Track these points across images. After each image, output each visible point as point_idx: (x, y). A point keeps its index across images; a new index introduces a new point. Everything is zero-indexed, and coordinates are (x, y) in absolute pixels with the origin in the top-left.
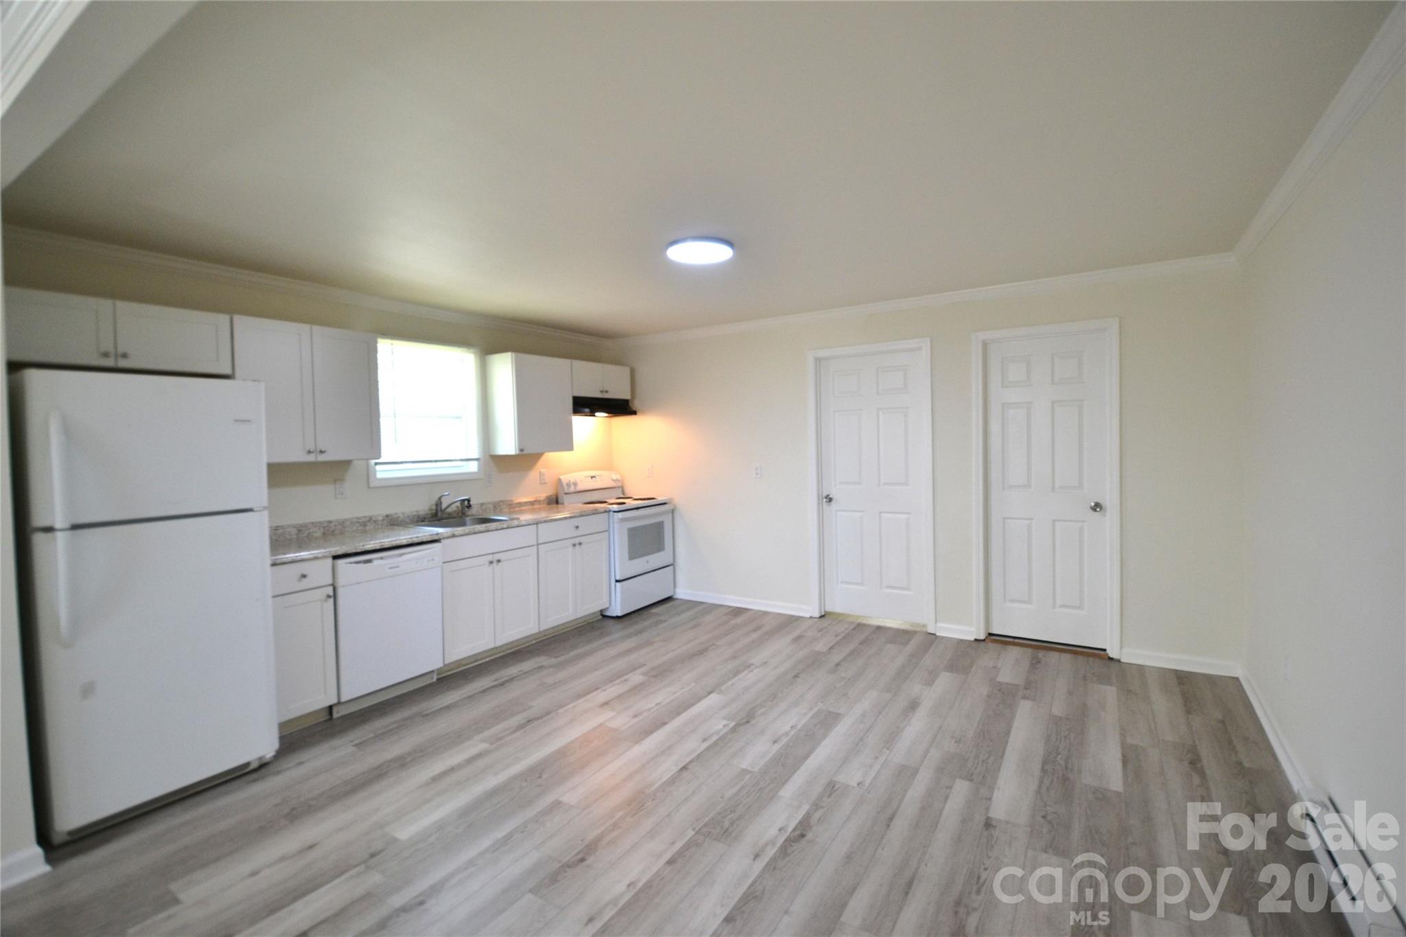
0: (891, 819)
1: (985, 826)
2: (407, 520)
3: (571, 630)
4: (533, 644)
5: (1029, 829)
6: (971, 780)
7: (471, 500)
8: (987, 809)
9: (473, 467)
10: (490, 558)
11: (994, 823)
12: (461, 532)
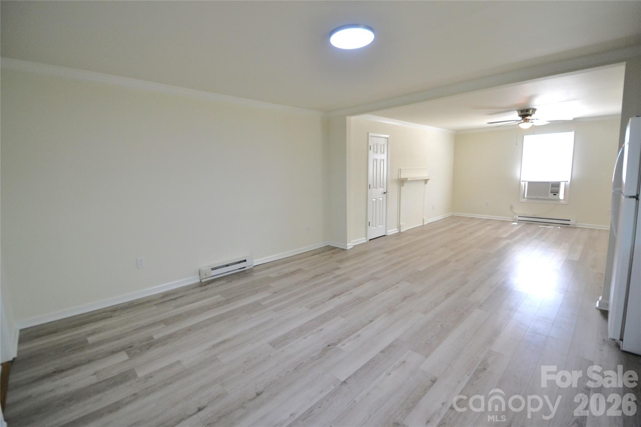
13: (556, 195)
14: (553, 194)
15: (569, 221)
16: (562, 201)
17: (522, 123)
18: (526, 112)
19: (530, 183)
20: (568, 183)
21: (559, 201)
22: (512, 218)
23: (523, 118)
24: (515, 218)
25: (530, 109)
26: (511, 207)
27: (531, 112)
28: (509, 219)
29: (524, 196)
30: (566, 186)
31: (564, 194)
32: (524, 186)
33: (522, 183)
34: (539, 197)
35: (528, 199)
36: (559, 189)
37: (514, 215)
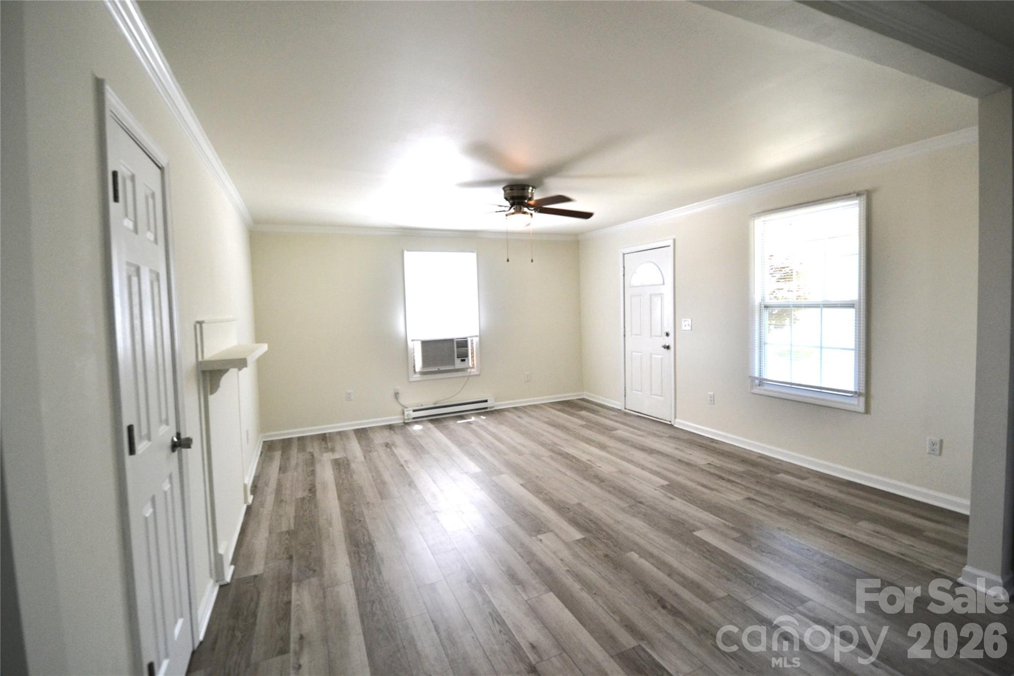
13: (464, 360)
14: (460, 360)
15: (486, 401)
16: (472, 370)
17: (513, 214)
18: (521, 191)
19: (425, 344)
20: (477, 339)
21: (469, 370)
22: (402, 416)
23: (512, 205)
24: (407, 416)
25: (529, 186)
26: (396, 395)
27: (530, 191)
28: (396, 420)
29: (415, 370)
30: (472, 344)
31: (472, 357)
32: (413, 349)
33: (410, 344)
34: (442, 368)
35: (423, 373)
36: (467, 351)
37: (405, 410)
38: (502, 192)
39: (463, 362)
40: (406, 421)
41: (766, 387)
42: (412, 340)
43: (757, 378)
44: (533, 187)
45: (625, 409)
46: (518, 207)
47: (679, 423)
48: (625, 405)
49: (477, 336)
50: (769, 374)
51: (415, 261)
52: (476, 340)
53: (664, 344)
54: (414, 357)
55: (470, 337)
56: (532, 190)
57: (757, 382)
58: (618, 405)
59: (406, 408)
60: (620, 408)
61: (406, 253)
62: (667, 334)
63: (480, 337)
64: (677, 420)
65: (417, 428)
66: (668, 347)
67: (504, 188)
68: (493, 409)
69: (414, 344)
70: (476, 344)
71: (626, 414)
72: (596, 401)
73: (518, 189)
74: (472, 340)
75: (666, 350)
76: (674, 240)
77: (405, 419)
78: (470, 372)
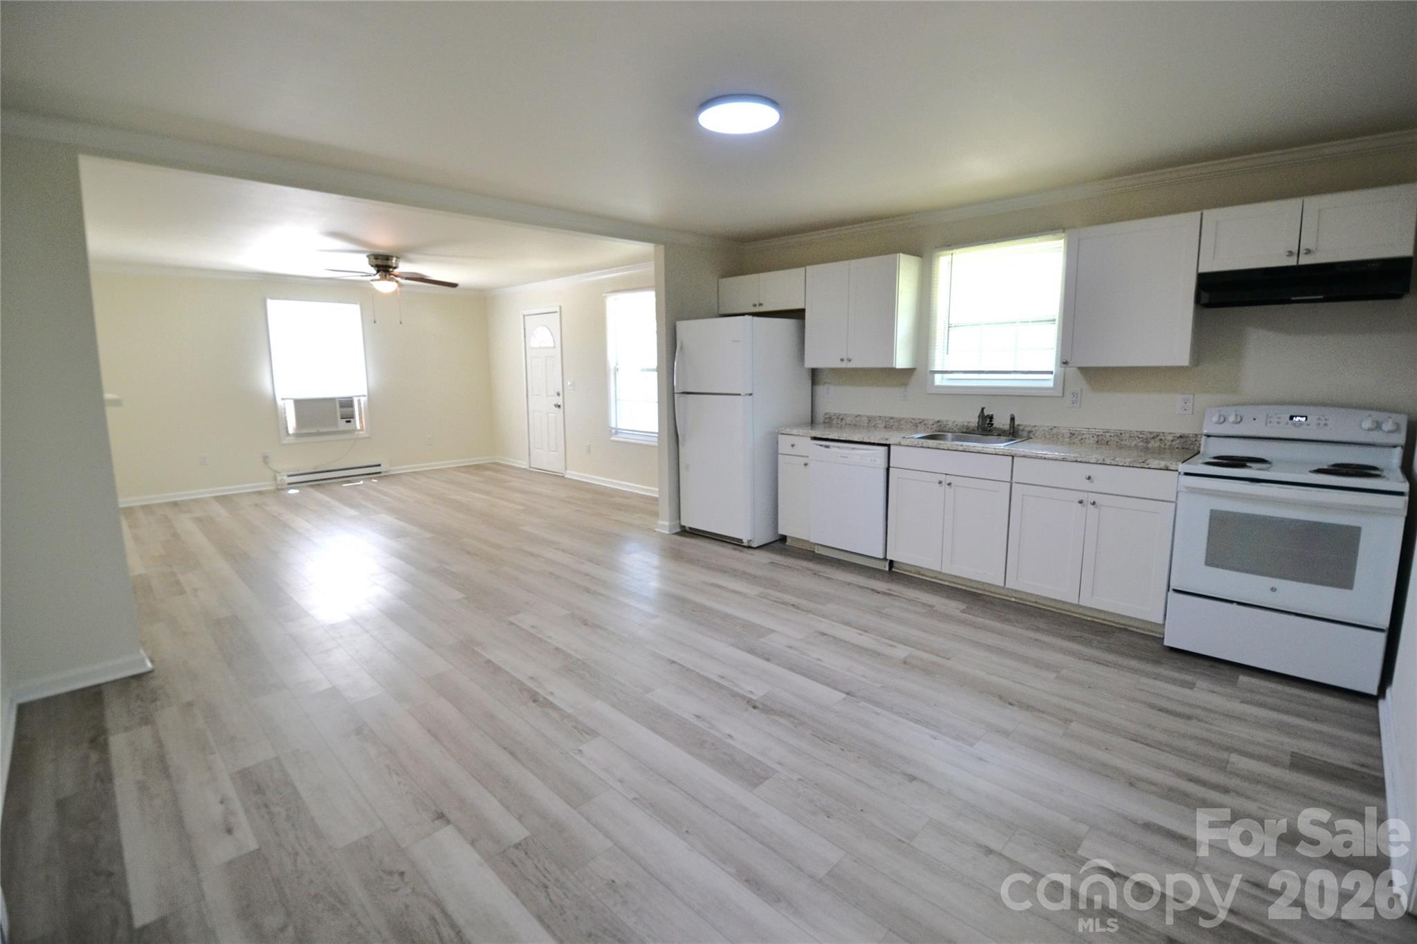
0: (512, 754)
1: (442, 814)
2: (956, 429)
3: (1116, 627)
4: (1011, 601)
5: (403, 846)
6: (517, 846)
7: (994, 417)
8: (460, 830)
9: (1048, 382)
10: (942, 478)
11: (437, 823)
12: (934, 446)
13: (349, 421)
14: (345, 422)
15: (379, 465)
16: (360, 433)
17: (378, 280)
18: (385, 261)
19: (299, 403)
20: (366, 398)
21: (357, 433)
22: (274, 482)
23: (378, 271)
24: (280, 481)
25: (392, 257)
26: (265, 459)
27: (394, 261)
28: (268, 486)
29: (287, 432)
30: (359, 404)
31: (361, 418)
32: (285, 409)
33: (280, 403)
34: (322, 430)
35: (297, 435)
36: (353, 412)
37: (278, 475)
38: (367, 259)
39: (348, 424)
40: (279, 487)
41: (619, 435)
42: (283, 399)
43: (614, 428)
44: (397, 258)
45: (530, 467)
46: (384, 274)
47: (571, 474)
48: (530, 463)
49: (364, 396)
50: (623, 424)
51: (279, 311)
52: (363, 400)
53: (556, 403)
54: (286, 417)
55: (357, 396)
56: (396, 261)
57: (613, 431)
58: (524, 465)
59: (279, 473)
60: (525, 467)
61: (270, 303)
62: (558, 394)
63: (369, 399)
64: (568, 471)
65: (292, 491)
66: (559, 406)
67: (368, 256)
68: (387, 474)
69: (284, 403)
70: (365, 404)
71: (531, 472)
72: (503, 462)
73: (382, 259)
74: (359, 401)
75: (557, 408)
76: (560, 307)
77: (278, 485)
78: (358, 434)
